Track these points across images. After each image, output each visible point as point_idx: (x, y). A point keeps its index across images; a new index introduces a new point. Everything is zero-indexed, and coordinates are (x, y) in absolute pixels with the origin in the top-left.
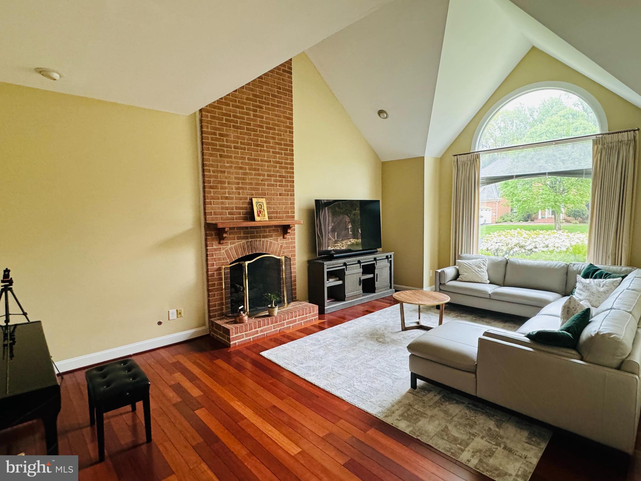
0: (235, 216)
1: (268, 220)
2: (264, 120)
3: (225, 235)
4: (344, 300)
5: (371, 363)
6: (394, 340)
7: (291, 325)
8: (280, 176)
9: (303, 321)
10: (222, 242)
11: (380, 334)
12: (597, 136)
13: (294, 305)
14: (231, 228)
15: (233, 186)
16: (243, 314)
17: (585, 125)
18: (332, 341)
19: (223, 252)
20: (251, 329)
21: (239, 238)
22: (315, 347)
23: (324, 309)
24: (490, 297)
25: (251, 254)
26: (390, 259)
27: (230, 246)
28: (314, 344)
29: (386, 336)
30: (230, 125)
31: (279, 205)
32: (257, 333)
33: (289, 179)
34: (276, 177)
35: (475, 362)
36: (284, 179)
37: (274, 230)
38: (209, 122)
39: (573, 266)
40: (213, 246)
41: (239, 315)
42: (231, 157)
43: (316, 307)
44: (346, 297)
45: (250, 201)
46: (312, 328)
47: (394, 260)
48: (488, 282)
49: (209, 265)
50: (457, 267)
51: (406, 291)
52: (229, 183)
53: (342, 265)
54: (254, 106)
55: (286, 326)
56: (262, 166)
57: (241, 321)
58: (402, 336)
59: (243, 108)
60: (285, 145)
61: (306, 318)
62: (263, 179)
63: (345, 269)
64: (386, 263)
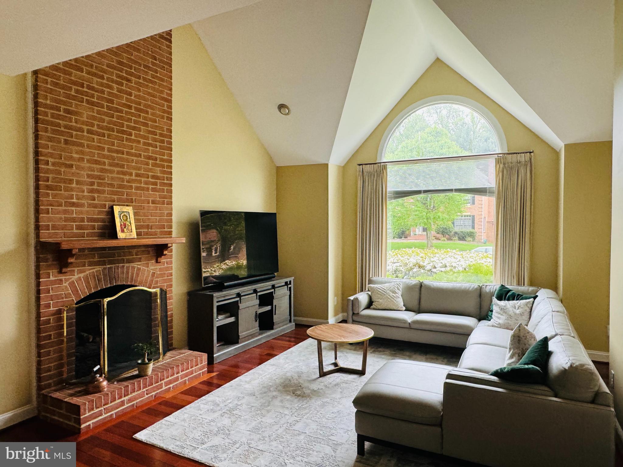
0: (86, 231)
1: (136, 237)
2: (133, 98)
3: (71, 260)
4: (237, 343)
5: (298, 427)
6: (315, 391)
7: (171, 386)
8: (153, 177)
9: (187, 378)
10: (64, 270)
11: (293, 384)
12: (499, 155)
13: (172, 356)
14: (82, 250)
15: (85, 188)
16: (100, 378)
17: (449, 144)
18: (236, 402)
19: (65, 285)
20: (114, 400)
21: (91, 264)
22: (216, 415)
23: (213, 357)
24: (410, 327)
25: (109, 286)
26: (289, 286)
27: (76, 276)
28: (213, 411)
29: (302, 386)
30: (83, 98)
31: (151, 216)
32: (123, 403)
33: (165, 181)
34: (148, 178)
35: (440, 412)
36: (158, 181)
37: (143, 251)
38: (49, 90)
39: (486, 287)
40: (49, 278)
41: (94, 379)
42: (82, 145)
43: (205, 356)
44: (240, 338)
45: (110, 210)
46: (201, 386)
47: (294, 287)
48: (404, 308)
49: (42, 307)
50: (370, 293)
51: (319, 326)
52: (78, 182)
53: (235, 296)
54: (118, 76)
55: (164, 388)
56: (127, 161)
57: (98, 389)
58: (323, 384)
59: (102, 77)
60: (161, 135)
61: (192, 373)
62: (129, 179)
63: (239, 301)
64: (284, 291)
